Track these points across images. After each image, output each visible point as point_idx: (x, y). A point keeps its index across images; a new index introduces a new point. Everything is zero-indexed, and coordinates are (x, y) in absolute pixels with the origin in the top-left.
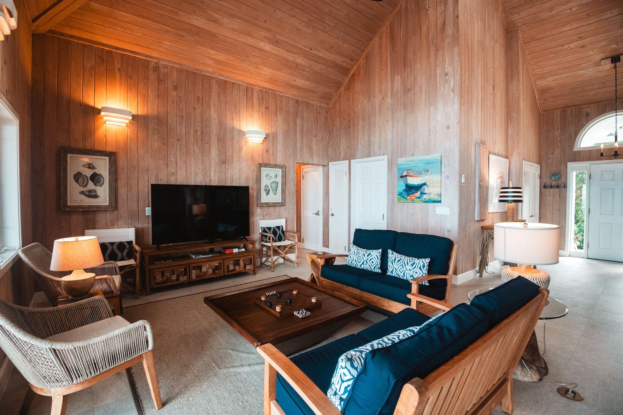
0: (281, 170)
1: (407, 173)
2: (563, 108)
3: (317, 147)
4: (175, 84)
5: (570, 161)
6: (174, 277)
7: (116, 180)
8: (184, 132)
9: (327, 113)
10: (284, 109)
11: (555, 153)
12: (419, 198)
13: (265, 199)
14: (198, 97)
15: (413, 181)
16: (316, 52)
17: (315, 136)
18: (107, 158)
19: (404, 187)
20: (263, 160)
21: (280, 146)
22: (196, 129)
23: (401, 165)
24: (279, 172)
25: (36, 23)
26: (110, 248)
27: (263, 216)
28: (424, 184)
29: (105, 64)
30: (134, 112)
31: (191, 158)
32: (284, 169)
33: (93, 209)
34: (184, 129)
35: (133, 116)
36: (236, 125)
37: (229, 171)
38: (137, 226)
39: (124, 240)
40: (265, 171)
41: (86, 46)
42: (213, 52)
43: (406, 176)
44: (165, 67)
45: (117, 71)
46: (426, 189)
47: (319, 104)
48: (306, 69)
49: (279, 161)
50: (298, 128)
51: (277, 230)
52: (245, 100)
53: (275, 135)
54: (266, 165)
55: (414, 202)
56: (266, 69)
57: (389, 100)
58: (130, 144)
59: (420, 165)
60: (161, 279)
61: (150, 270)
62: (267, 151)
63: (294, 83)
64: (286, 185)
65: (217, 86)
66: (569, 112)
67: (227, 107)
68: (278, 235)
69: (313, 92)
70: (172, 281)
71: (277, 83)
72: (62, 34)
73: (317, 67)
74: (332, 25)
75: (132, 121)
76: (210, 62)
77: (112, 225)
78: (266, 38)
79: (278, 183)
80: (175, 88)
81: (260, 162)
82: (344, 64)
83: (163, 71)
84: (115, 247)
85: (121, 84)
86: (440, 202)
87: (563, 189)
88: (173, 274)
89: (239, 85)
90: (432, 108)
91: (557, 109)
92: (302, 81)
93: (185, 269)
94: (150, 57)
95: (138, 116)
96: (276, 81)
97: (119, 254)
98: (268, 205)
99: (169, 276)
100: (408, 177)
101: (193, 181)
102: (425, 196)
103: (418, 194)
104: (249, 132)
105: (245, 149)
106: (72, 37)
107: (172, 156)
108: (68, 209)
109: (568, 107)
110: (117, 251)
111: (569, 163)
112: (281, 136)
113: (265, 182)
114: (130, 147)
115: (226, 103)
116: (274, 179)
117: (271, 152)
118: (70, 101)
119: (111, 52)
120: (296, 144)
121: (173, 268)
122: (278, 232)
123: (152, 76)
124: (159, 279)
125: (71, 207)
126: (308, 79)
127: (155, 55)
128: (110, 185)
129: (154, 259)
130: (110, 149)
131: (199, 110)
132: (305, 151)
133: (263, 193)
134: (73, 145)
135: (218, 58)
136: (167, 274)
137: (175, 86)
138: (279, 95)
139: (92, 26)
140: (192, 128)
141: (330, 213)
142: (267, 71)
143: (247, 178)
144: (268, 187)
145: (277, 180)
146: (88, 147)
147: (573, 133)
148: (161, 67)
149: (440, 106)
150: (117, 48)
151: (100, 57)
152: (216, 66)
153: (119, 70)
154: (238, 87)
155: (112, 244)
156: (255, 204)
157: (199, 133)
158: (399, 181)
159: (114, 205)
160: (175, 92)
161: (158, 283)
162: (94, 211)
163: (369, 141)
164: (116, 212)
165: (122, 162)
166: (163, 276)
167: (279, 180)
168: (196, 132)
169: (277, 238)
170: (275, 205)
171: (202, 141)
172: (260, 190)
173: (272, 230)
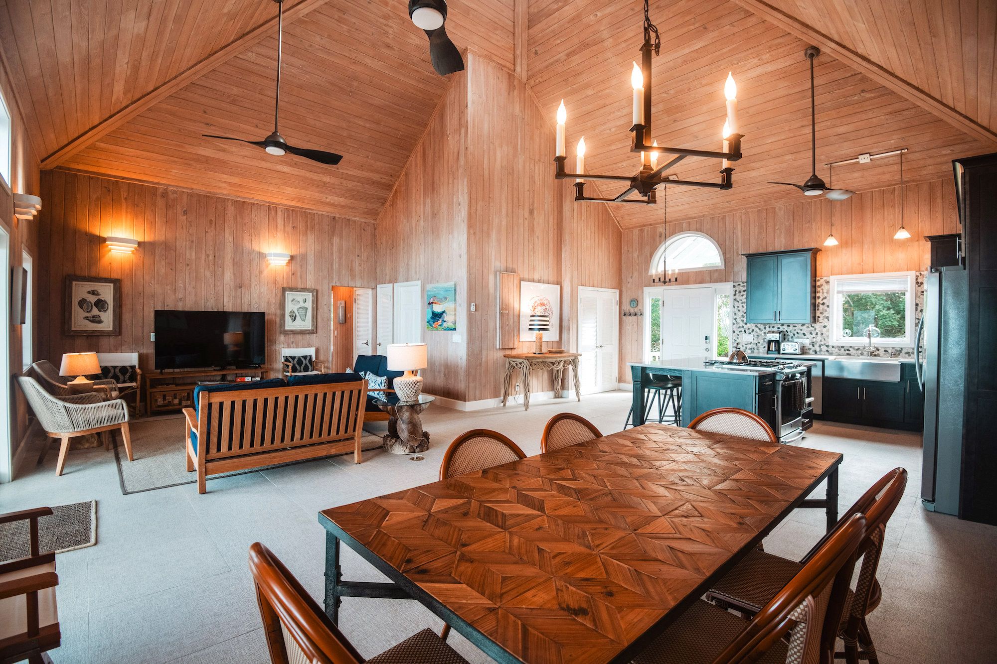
0: (311, 294)
1: (433, 300)
2: (640, 226)
3: (360, 268)
4: (185, 209)
5: (646, 286)
6: (176, 401)
7: (121, 306)
8: (194, 257)
9: (375, 229)
10: (316, 228)
11: (634, 277)
12: (441, 325)
13: (289, 325)
14: (211, 220)
15: (438, 309)
16: (344, 171)
17: (358, 256)
18: (112, 285)
19: (430, 315)
20: (288, 283)
21: (311, 267)
22: (208, 252)
23: (429, 291)
24: (309, 296)
25: (45, 163)
26: (112, 371)
27: (288, 345)
28: (444, 312)
29: (111, 194)
30: (140, 239)
31: (201, 283)
32: (315, 294)
33: (97, 334)
34: (194, 254)
35: (139, 244)
36: (256, 247)
37: (247, 296)
38: (141, 351)
39: (127, 364)
40: (289, 295)
41: (92, 178)
42: (225, 176)
43: (432, 303)
44: (175, 192)
45: (123, 200)
46: (446, 317)
47: (363, 220)
48: (337, 187)
49: (310, 284)
50: (334, 247)
51: (303, 359)
52: (267, 220)
53: (304, 257)
54: (291, 289)
55: (437, 330)
56: (289, 188)
57: (422, 223)
58: (135, 270)
59: (442, 292)
60: (162, 402)
61: (151, 393)
62: (293, 274)
63: (327, 200)
64: (318, 311)
65: (233, 208)
66: (646, 231)
67: (245, 229)
68: (303, 365)
69: (353, 208)
70: (174, 405)
71: (306, 201)
72: (69, 169)
73: (350, 184)
74: (356, 146)
75: (138, 248)
76: (224, 185)
77: (116, 349)
79: (307, 309)
80: (185, 213)
81: (285, 286)
82: (383, 180)
83: (171, 196)
84: (117, 370)
85: (127, 212)
86: (455, 329)
87: (640, 317)
88: (175, 398)
89: (260, 205)
90: (450, 236)
91: (636, 227)
92: (336, 198)
93: (188, 394)
94: (158, 184)
95: (144, 242)
96: (304, 199)
97: (121, 377)
98: (294, 332)
99: (170, 400)
100: (433, 304)
101: (203, 306)
102: (445, 324)
103: (440, 322)
104: (270, 255)
105: (265, 273)
106: (78, 170)
107: (180, 282)
108: (72, 334)
109: (644, 226)
110: (119, 374)
111: (645, 288)
112: (312, 257)
113: (289, 307)
114: (135, 275)
115: (244, 224)
116: (302, 304)
117: (299, 274)
118: (75, 231)
119: (117, 182)
120: (332, 265)
121: (176, 392)
122: (304, 362)
123: (160, 202)
124: (160, 401)
125: (75, 332)
126: (344, 197)
127: (164, 181)
128: (114, 311)
129: (155, 383)
130: (114, 276)
131: (211, 234)
132: (344, 272)
133: (288, 319)
134: (78, 273)
135: (232, 181)
136: (169, 398)
137: (184, 211)
138: (310, 213)
139: (97, 161)
140: (203, 252)
141: (378, 343)
142: (289, 190)
143: (268, 303)
144: (294, 312)
145: (306, 305)
146: (93, 274)
147: (649, 255)
148: (170, 193)
149: (455, 234)
150: (123, 178)
151: (106, 187)
152: (230, 188)
153: (125, 199)
154: (259, 207)
155: (115, 367)
156: (278, 330)
157: (211, 257)
158: (428, 308)
159: (118, 330)
160: (185, 217)
161: (159, 406)
162: (98, 336)
163: (408, 264)
164: (120, 337)
165: (127, 288)
166: (164, 399)
167: (309, 304)
168: (208, 256)
169: (302, 368)
170: (303, 332)
171: (214, 265)
172: (283, 316)
173: (296, 360)
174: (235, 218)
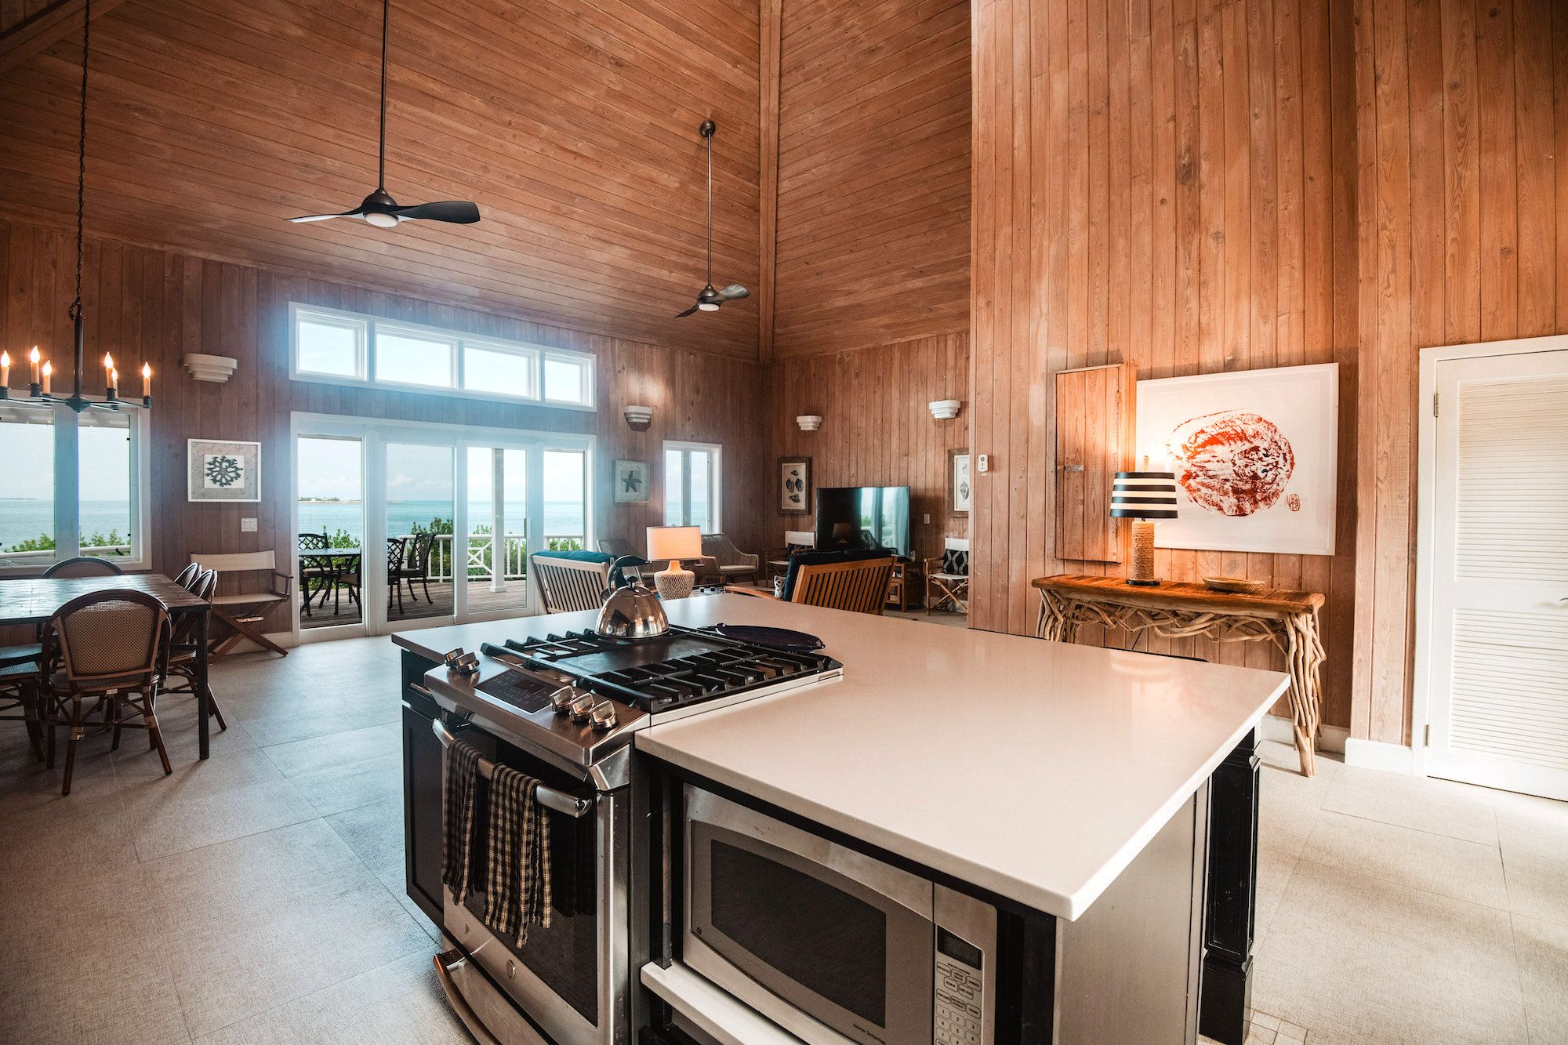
4: (857, 370)
7: (811, 484)
8: (864, 425)
13: (960, 504)
14: (879, 377)
18: (805, 464)
22: (876, 416)
27: (959, 533)
34: (864, 421)
40: (958, 461)
54: (963, 451)
56: (942, 306)
68: (963, 565)
76: (881, 330)
77: (809, 528)
78: (906, 276)
80: (857, 375)
83: (846, 360)
98: (965, 514)
105: (932, 432)
113: (960, 478)
115: (910, 372)
122: (966, 560)
123: (838, 370)
125: (783, 510)
128: (806, 489)
130: (807, 454)
131: (879, 393)
133: (958, 495)
134: (785, 455)
135: (884, 322)
140: (872, 417)
143: (935, 474)
144: (966, 485)
146: (795, 454)
148: (845, 357)
152: (889, 331)
156: (947, 512)
157: (879, 422)
159: (806, 511)
162: (797, 514)
164: (807, 517)
165: (815, 465)
168: (877, 420)
169: (961, 568)
171: (882, 431)
172: (951, 491)
173: (956, 555)
174: (901, 366)
